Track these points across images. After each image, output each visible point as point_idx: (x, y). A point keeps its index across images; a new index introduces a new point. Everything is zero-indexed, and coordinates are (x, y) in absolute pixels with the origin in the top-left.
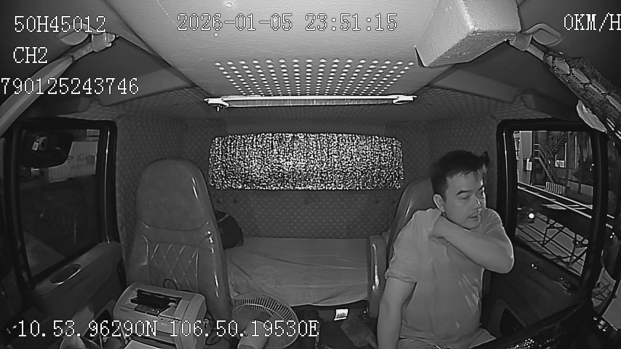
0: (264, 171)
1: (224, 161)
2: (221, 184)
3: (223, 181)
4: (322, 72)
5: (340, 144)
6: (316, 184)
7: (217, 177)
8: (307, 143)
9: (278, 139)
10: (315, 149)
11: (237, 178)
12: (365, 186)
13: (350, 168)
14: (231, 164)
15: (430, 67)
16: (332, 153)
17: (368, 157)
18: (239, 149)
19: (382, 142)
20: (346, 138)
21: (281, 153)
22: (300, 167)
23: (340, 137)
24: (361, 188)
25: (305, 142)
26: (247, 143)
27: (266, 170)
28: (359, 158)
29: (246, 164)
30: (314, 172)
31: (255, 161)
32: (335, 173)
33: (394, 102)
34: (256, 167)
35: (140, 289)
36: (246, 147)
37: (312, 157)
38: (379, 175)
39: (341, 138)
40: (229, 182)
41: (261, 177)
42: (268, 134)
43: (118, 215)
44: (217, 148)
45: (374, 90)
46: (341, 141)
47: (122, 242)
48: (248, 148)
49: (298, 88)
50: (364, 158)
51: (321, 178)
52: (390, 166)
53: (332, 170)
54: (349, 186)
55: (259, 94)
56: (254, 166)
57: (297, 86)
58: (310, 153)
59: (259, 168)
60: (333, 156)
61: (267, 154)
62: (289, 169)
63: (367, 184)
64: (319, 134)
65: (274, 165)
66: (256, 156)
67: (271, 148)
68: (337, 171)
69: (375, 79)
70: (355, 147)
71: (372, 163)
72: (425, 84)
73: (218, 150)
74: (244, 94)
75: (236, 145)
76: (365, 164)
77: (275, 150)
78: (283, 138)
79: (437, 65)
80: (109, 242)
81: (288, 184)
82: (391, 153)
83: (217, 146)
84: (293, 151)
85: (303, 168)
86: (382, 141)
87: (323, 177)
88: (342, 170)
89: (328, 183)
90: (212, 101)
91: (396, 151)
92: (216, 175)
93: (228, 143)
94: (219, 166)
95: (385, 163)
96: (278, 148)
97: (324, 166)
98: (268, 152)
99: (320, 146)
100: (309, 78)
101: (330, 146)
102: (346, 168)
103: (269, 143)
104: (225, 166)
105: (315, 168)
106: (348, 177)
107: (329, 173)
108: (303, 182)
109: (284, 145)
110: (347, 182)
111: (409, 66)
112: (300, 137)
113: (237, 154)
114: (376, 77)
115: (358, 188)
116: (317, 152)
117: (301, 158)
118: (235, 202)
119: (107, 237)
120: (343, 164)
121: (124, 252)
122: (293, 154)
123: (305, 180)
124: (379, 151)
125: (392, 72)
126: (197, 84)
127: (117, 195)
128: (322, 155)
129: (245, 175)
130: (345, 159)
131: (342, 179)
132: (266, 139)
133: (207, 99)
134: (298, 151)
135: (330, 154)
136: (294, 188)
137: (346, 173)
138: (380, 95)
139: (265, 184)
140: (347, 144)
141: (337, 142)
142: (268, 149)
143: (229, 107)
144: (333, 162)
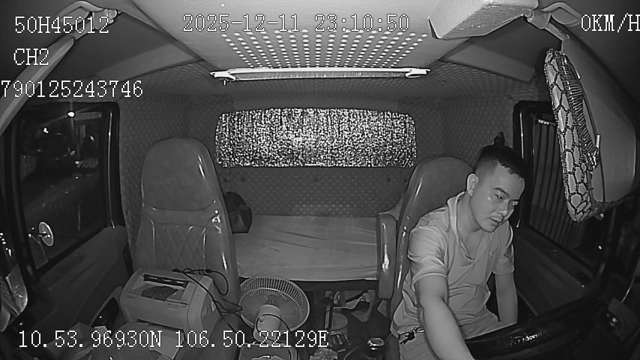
0: (273, 148)
1: (232, 138)
2: (228, 162)
3: (230, 159)
4: (332, 43)
5: (351, 120)
6: (326, 161)
7: (224, 155)
8: (317, 119)
9: (287, 115)
10: (325, 125)
11: (244, 155)
12: (377, 163)
13: (362, 145)
14: (238, 141)
15: (443, 39)
16: (343, 129)
17: (380, 133)
18: (247, 125)
19: (394, 119)
20: (358, 113)
21: (290, 129)
22: (310, 143)
23: (352, 112)
24: (373, 165)
25: (315, 117)
26: (255, 119)
27: (275, 147)
28: (371, 134)
29: (254, 141)
30: (324, 148)
31: (263, 138)
32: (346, 150)
33: (407, 75)
34: (264, 143)
35: (146, 274)
36: (254, 123)
37: (322, 133)
38: (391, 152)
39: (352, 114)
40: (236, 159)
41: (270, 154)
42: (276, 110)
43: (122, 199)
44: (224, 125)
45: (386, 63)
46: (352, 116)
47: (128, 226)
48: (256, 124)
49: (308, 59)
50: (376, 135)
51: (331, 155)
52: (403, 143)
53: (343, 147)
54: (360, 163)
55: (267, 66)
56: (263, 142)
57: (307, 58)
58: (320, 128)
59: (268, 145)
60: (344, 131)
61: (275, 131)
62: (298, 145)
63: (378, 161)
64: (329, 109)
65: (283, 142)
66: (264, 132)
67: (279, 124)
68: (348, 147)
69: (387, 50)
70: (366, 123)
71: (384, 139)
72: (439, 58)
73: (225, 127)
74: (252, 66)
75: (244, 121)
76: (376, 141)
77: (284, 126)
78: (292, 113)
79: (452, 38)
80: (114, 227)
81: (297, 161)
82: (404, 130)
83: (224, 123)
84: (303, 127)
85: (313, 144)
86: (395, 117)
87: (333, 154)
88: (353, 147)
89: (339, 160)
90: (218, 74)
91: (409, 128)
92: (223, 152)
93: (236, 119)
94: (227, 144)
95: (397, 140)
96: (287, 124)
97: (335, 142)
98: (277, 128)
99: (330, 122)
100: (319, 49)
101: (341, 122)
102: (357, 145)
103: (278, 118)
104: (232, 143)
105: (326, 144)
106: (359, 154)
107: (340, 149)
108: (313, 159)
109: (293, 121)
110: (358, 159)
111: (422, 38)
112: (309, 113)
113: (245, 131)
114: (388, 49)
115: (369, 166)
116: (327, 128)
117: (311, 134)
118: (243, 180)
119: (112, 222)
120: (354, 141)
121: (129, 236)
122: (302, 130)
123: (315, 157)
124: (391, 128)
125: (404, 43)
126: (203, 58)
127: (122, 178)
128: (333, 131)
129: (253, 152)
130: (356, 135)
131: (353, 156)
132: (275, 114)
133: (213, 73)
134: (307, 127)
135: (341, 130)
136: (304, 165)
137: (358, 149)
138: (392, 67)
139: (274, 161)
140: (358, 120)
141: (348, 117)
142: (277, 125)
143: (236, 81)
144: (343, 138)
